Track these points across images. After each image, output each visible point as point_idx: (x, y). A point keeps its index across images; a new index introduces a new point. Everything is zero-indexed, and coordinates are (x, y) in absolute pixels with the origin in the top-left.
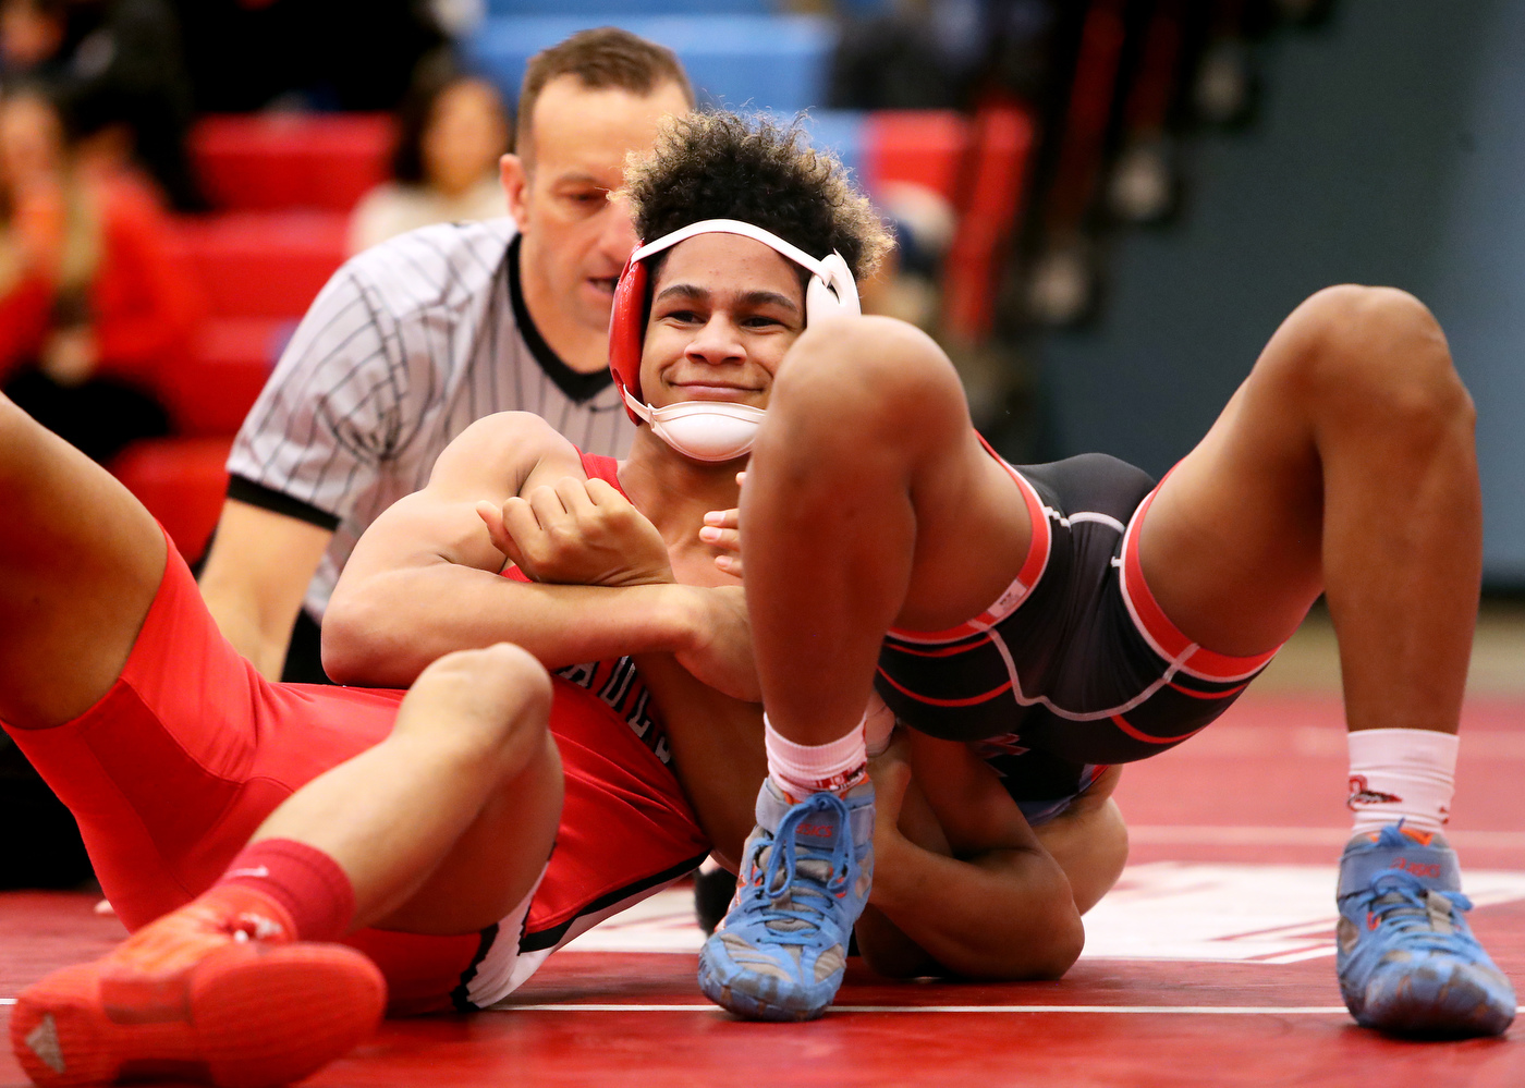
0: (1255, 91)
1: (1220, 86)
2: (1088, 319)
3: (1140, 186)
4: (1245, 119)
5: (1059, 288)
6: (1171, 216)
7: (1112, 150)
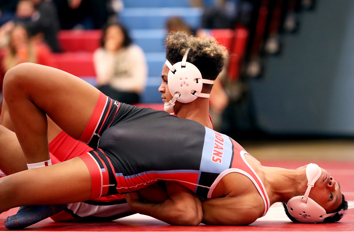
0: (298, 24)
1: (290, 23)
2: (260, 76)
3: (272, 46)
4: (295, 31)
5: (254, 69)
6: (279, 53)
7: (266, 38)
